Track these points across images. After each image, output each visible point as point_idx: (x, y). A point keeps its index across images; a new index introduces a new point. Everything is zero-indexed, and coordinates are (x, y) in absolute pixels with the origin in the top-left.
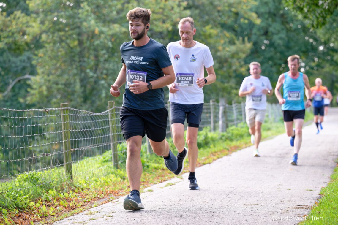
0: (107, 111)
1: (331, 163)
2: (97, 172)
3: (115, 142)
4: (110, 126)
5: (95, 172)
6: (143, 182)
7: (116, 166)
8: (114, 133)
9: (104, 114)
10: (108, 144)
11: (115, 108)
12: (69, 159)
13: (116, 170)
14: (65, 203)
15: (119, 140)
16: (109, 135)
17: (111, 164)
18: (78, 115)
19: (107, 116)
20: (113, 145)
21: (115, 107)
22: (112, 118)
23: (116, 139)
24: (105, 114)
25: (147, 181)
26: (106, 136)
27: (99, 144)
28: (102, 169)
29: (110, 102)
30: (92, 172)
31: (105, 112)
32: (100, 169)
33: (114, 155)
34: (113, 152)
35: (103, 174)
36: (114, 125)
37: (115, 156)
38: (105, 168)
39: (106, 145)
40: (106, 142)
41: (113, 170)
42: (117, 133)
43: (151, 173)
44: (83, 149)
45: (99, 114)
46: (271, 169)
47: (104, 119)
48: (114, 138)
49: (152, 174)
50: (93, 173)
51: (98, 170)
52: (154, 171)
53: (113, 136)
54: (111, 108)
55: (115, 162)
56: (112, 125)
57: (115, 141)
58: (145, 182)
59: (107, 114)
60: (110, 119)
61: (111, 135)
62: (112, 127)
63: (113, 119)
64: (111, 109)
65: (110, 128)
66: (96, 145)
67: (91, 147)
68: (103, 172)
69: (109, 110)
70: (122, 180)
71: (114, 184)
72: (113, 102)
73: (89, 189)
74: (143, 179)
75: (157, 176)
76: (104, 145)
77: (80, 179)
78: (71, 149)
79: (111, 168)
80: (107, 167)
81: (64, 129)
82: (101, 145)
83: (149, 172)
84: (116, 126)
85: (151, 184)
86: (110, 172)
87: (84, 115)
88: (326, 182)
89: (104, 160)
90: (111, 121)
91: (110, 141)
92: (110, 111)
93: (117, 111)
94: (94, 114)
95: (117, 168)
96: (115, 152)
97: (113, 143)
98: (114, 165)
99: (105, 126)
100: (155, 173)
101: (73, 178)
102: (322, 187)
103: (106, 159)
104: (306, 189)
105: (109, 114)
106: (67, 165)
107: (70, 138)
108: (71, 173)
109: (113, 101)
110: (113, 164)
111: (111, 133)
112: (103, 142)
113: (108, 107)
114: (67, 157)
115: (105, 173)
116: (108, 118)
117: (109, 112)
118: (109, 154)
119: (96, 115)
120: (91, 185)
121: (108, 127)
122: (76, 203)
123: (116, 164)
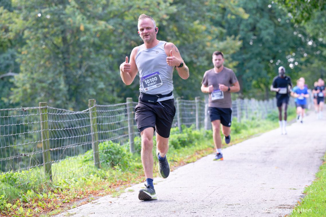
0: (87, 110)
1: (317, 161)
2: (77, 171)
3: (96, 142)
4: (91, 125)
5: (75, 172)
6: (125, 182)
7: (98, 166)
8: (95, 132)
9: (84, 113)
10: (88, 143)
11: (96, 107)
12: (48, 159)
13: (97, 169)
14: (43, 204)
15: (100, 139)
16: (90, 134)
17: (93, 164)
18: (58, 114)
19: (88, 115)
20: (94, 145)
21: (96, 105)
22: (92, 117)
23: (97, 138)
24: (86, 113)
25: (129, 181)
26: (87, 136)
27: (79, 143)
28: (83, 169)
29: (91, 101)
30: (72, 171)
31: (85, 111)
32: (80, 169)
33: (95, 154)
34: (94, 151)
35: (84, 174)
36: (95, 124)
37: (97, 156)
38: (86, 168)
39: (86, 144)
40: (86, 141)
41: (94, 170)
42: (98, 132)
43: (133, 172)
44: (63, 148)
45: (79, 113)
46: (256, 167)
47: (85, 118)
48: (95, 137)
49: (134, 174)
50: (73, 173)
51: (79, 170)
52: (136, 171)
53: (94, 135)
54: (92, 106)
55: (96, 161)
56: (93, 123)
57: (96, 140)
58: (127, 182)
59: (87, 113)
60: (90, 118)
61: (92, 134)
62: (93, 126)
63: (94, 118)
64: (92, 108)
65: (91, 127)
66: (76, 145)
67: (71, 146)
68: (83, 172)
69: (89, 109)
70: (103, 180)
71: (95, 184)
72: (94, 101)
73: (69, 190)
74: (125, 178)
75: (140, 175)
76: (84, 144)
77: (59, 180)
78: (51, 149)
79: (92, 167)
80: (88, 167)
81: (43, 129)
82: (81, 144)
83: (131, 172)
84: (97, 125)
85: (132, 183)
86: (91, 172)
87: (63, 114)
88: (311, 181)
89: (85, 160)
90: (92, 119)
91: (91, 141)
92: (91, 109)
93: (98, 110)
94: (73, 113)
95: (99, 168)
96: (97, 152)
97: (94, 142)
98: (96, 165)
99: (86, 125)
100: (138, 173)
101: (53, 178)
102: (306, 186)
103: (88, 158)
104: (290, 187)
105: (90, 112)
106: (46, 165)
107: (49, 138)
108: (51, 173)
109: (93, 99)
110: (94, 163)
111: (92, 132)
112: (84, 142)
113: (89, 105)
114: (46, 157)
115: (85, 173)
116: (89, 117)
117: (90, 111)
118: (90, 154)
119: (76, 114)
120: (71, 185)
121: (89, 126)
122: (55, 204)
123: (97, 163)
